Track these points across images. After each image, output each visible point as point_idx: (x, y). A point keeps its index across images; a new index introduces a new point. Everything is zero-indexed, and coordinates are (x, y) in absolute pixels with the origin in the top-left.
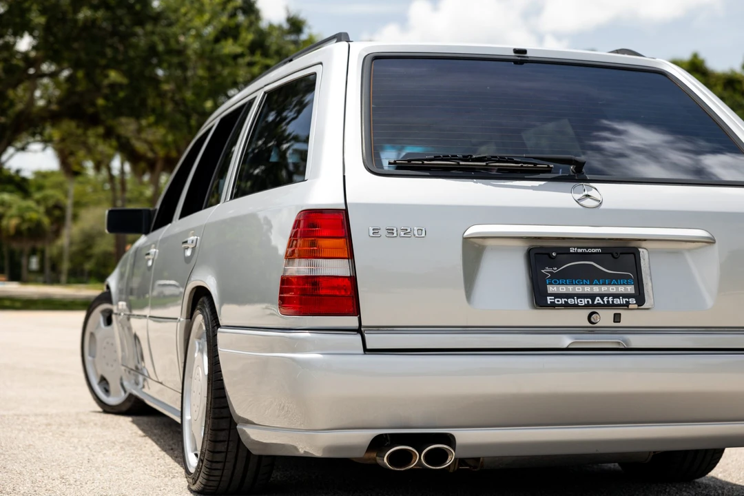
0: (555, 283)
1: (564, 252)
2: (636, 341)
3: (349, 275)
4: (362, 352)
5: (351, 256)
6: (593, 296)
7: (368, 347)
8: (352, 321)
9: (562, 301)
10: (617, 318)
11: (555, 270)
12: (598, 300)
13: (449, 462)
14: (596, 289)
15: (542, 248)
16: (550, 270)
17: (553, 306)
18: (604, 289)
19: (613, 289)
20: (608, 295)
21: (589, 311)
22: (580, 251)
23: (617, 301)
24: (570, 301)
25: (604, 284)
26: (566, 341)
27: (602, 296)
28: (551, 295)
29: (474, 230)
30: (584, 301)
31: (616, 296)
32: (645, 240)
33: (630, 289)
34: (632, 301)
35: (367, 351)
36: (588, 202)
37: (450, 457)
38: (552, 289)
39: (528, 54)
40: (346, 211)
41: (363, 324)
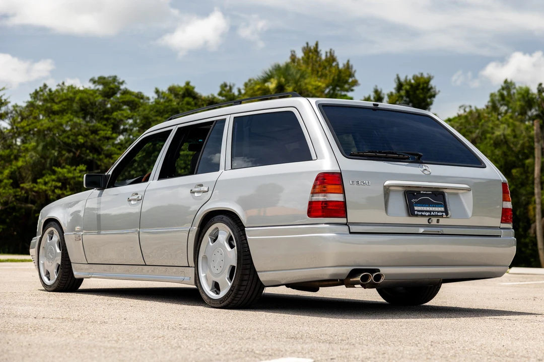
0: (417, 206)
1: (419, 192)
2: (446, 231)
3: (343, 200)
4: (349, 233)
5: (344, 193)
6: (430, 212)
7: (351, 231)
8: (343, 220)
9: (420, 213)
10: (438, 221)
11: (416, 200)
12: (432, 213)
13: (381, 280)
14: (431, 209)
15: (411, 191)
16: (414, 200)
17: (417, 215)
18: (434, 209)
19: (437, 209)
20: (436, 211)
21: (428, 218)
22: (424, 192)
23: (439, 214)
24: (423, 213)
25: (434, 207)
26: (421, 230)
27: (434, 212)
28: (416, 211)
29: (387, 183)
30: (427, 214)
31: (438, 212)
32: (446, 189)
33: (442, 209)
34: (444, 214)
35: (351, 233)
36: (426, 172)
37: (382, 278)
38: (416, 208)
39: (379, 106)
40: (341, 173)
41: (348, 221)
